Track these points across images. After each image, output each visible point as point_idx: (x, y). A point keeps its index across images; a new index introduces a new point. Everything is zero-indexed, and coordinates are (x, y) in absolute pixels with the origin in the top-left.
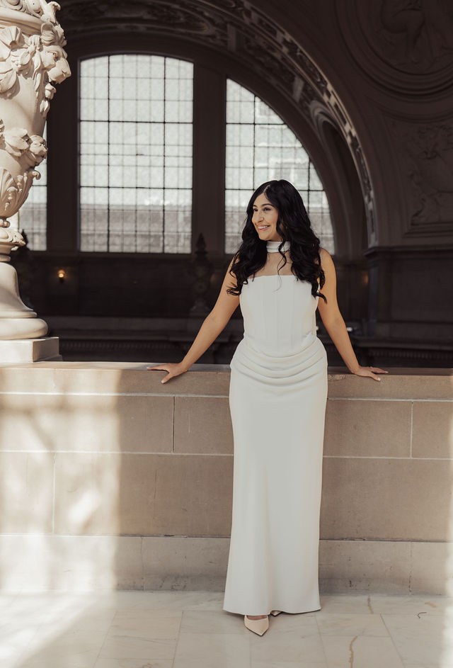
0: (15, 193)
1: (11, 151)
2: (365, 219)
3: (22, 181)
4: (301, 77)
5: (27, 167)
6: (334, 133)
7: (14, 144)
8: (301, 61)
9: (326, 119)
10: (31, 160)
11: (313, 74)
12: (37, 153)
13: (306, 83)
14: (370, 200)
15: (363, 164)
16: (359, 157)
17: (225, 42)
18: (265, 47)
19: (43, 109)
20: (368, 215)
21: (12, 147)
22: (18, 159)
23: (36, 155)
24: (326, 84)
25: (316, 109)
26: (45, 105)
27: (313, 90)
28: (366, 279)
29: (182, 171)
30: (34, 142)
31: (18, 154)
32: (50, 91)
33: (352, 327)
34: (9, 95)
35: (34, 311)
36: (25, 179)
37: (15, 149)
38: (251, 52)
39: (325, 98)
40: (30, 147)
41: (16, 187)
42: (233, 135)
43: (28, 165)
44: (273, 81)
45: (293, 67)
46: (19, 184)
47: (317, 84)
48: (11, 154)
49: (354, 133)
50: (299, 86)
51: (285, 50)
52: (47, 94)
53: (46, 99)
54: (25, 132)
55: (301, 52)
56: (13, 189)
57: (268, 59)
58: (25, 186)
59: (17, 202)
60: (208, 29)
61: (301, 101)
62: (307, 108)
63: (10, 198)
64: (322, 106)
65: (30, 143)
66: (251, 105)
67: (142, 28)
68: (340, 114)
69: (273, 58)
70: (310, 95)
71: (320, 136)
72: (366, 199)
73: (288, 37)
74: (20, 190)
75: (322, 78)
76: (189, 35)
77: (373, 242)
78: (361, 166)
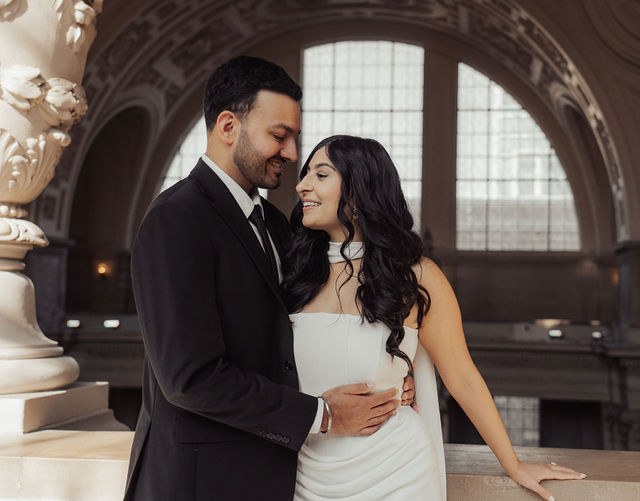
0: (23, 166)
1: (12, 100)
2: (613, 211)
3: (36, 147)
4: (541, 58)
5: (46, 127)
6: (577, 117)
7: (16, 90)
8: (539, 40)
9: (568, 102)
10: (51, 116)
11: (552, 54)
12: (59, 104)
13: (545, 64)
14: (619, 188)
15: (610, 150)
16: (605, 142)
17: (456, 24)
18: (499, 27)
19: (73, 38)
20: (617, 206)
21: (12, 94)
22: (27, 113)
23: (59, 109)
24: (566, 62)
25: (556, 92)
26: (75, 34)
27: (553, 72)
28: (616, 278)
29: (410, 161)
30: (54, 89)
31: (25, 105)
32: (83, 12)
33: (601, 332)
34: (7, 14)
35: (59, 345)
36: (42, 144)
37: (18, 97)
38: (485, 34)
39: (566, 78)
40: (46, 95)
41: (25, 156)
42: (465, 122)
43: (48, 123)
44: (509, 64)
45: (530, 47)
46: (30, 152)
47: (557, 64)
48: (14, 106)
49: (600, 115)
50: (537, 67)
51: (521, 29)
52: (79, 16)
53: (79, 25)
54: (36, 72)
55: (539, 30)
56: (18, 158)
57: (503, 39)
58: (42, 154)
59: (29, 180)
60: (438, 12)
61: (540, 84)
62: (546, 92)
63: (15, 173)
64: (564, 89)
65: (47, 90)
66: (485, 90)
67: (368, 13)
68: (583, 95)
69: (509, 39)
70: (549, 76)
71: (562, 120)
72: (614, 188)
73: (524, 15)
74: (34, 161)
75: (562, 57)
76: (419, 19)
77: (623, 235)
78: (608, 152)
